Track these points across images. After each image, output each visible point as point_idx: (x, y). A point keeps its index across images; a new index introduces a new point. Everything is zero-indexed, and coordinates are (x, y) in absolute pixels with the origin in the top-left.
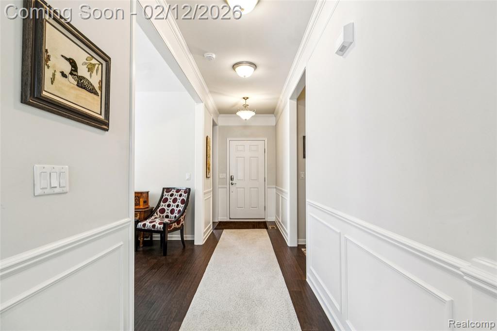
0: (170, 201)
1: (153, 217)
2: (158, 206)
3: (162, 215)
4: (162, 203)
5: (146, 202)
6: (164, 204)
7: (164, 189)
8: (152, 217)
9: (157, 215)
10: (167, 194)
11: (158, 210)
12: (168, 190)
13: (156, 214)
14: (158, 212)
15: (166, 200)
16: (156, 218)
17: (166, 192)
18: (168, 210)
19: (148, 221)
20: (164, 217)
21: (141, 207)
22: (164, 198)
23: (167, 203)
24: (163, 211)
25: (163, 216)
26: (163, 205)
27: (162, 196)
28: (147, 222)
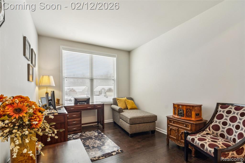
0: (227, 118)
1: (205, 132)
2: (211, 121)
3: (215, 132)
4: (215, 119)
5: (198, 115)
6: (218, 121)
7: (218, 104)
8: (203, 131)
9: (210, 130)
10: (222, 110)
11: (211, 126)
12: (224, 106)
13: (208, 129)
14: (211, 128)
15: (221, 117)
16: (207, 134)
17: (221, 108)
18: (223, 128)
19: (198, 136)
20: (219, 135)
21: (193, 119)
22: (218, 113)
23: (222, 120)
24: (217, 128)
25: (217, 134)
26: (216, 122)
27: (216, 111)
28: (196, 137)
